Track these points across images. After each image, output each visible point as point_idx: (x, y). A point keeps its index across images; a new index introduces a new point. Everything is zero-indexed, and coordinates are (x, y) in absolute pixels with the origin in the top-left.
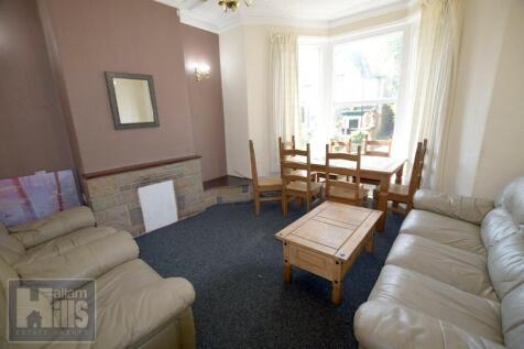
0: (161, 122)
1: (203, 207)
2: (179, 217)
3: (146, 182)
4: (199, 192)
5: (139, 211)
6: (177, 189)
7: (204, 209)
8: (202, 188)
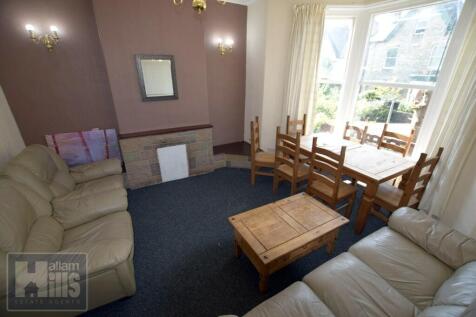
0: (180, 95)
1: (212, 168)
2: (190, 174)
3: (164, 144)
4: (209, 155)
5: (158, 165)
6: (189, 152)
7: (212, 170)
8: (212, 152)
